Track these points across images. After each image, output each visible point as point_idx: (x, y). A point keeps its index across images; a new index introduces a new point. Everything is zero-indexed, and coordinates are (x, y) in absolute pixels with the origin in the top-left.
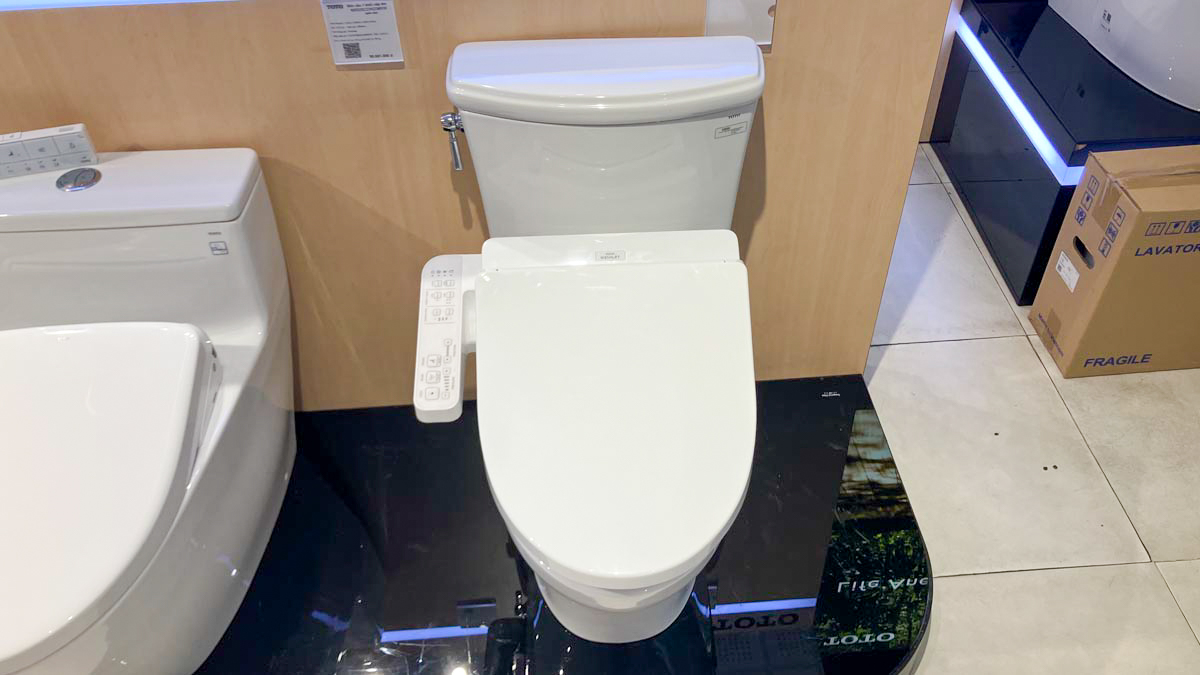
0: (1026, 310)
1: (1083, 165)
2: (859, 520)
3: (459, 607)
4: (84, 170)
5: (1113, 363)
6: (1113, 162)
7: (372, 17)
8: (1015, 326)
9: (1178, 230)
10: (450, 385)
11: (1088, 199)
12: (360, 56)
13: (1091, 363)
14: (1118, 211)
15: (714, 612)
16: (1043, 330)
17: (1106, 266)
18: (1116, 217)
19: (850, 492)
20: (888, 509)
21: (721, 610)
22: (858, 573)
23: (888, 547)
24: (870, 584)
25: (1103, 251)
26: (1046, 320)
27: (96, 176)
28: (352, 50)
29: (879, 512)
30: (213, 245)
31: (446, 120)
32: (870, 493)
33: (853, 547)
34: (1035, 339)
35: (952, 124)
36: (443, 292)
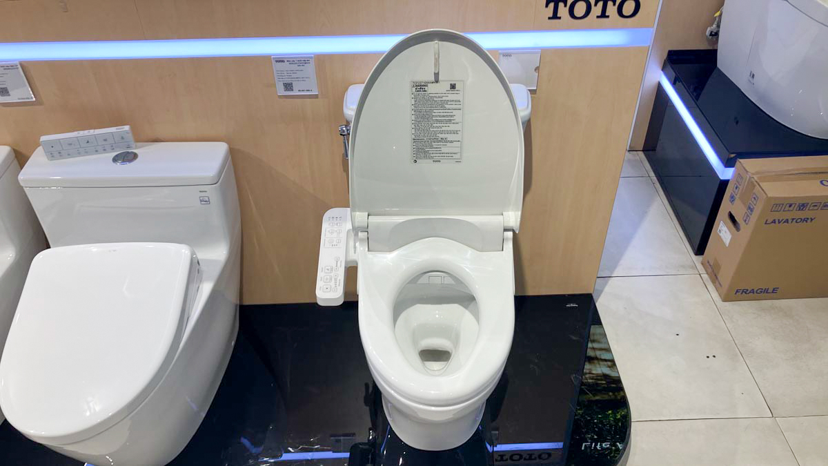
0: (700, 258)
1: (733, 167)
2: (597, 400)
3: (332, 438)
4: (128, 152)
5: (753, 292)
6: (752, 166)
7: (302, 68)
8: (692, 268)
9: (791, 208)
10: (338, 284)
11: (736, 188)
12: (292, 90)
13: (739, 292)
14: (754, 196)
15: (495, 449)
16: (710, 270)
17: (747, 230)
18: (753, 199)
19: (591, 381)
20: (616, 394)
21: (500, 448)
22: (596, 437)
23: (616, 420)
24: (604, 445)
25: (745, 221)
26: (712, 264)
27: (135, 156)
28: (288, 87)
29: (610, 396)
30: (201, 198)
31: (342, 129)
32: (604, 382)
33: (592, 419)
34: (705, 276)
35: (657, 139)
36: (335, 229)
